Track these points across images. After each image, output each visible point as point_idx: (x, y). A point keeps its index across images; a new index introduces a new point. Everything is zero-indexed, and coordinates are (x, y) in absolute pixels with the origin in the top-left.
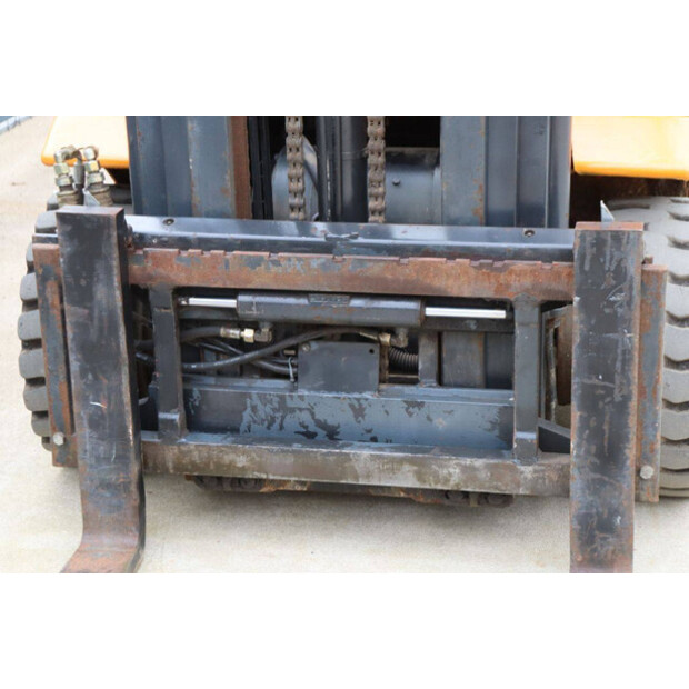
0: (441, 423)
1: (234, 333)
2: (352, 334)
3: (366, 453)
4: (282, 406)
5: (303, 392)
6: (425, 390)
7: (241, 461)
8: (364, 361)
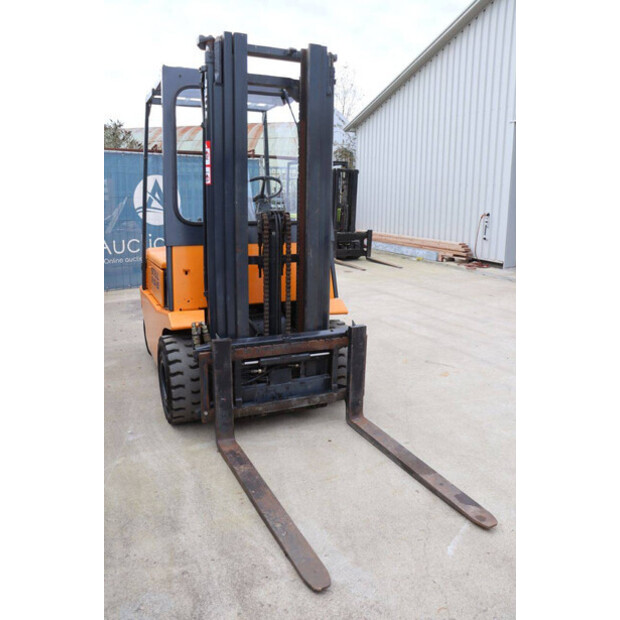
0: (309, 387)
1: (256, 371)
2: (283, 366)
3: (295, 399)
4: (267, 391)
5: (272, 385)
6: (303, 379)
7: (260, 409)
8: (288, 373)
